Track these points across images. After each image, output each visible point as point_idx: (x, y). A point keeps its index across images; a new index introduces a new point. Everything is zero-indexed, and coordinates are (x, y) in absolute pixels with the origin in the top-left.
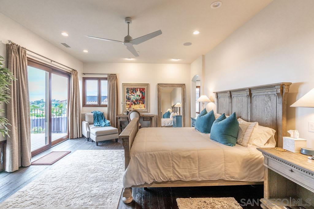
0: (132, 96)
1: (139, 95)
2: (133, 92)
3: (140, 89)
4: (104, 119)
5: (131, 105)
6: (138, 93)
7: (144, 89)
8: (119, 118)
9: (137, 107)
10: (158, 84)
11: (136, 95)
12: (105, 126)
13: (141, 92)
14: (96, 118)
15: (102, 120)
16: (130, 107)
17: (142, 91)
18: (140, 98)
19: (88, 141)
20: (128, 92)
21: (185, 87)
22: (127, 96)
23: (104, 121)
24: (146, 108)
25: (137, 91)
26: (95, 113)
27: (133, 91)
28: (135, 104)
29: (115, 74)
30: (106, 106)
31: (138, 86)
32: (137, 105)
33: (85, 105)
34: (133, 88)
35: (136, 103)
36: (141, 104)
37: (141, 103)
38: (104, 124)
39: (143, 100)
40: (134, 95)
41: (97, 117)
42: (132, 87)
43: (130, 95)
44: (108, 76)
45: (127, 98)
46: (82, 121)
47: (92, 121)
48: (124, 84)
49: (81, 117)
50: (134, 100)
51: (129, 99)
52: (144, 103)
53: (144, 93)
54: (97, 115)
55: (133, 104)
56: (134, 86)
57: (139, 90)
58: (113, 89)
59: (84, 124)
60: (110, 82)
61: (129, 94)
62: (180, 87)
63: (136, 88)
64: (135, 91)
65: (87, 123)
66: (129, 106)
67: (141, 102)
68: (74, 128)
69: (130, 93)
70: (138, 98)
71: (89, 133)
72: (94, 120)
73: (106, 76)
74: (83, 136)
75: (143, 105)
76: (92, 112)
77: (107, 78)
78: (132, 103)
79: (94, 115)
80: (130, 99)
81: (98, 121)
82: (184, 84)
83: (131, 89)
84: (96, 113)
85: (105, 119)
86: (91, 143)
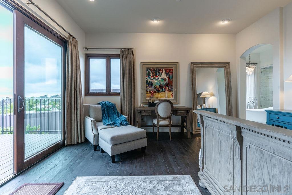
0: (154, 80)
1: (165, 79)
2: (156, 75)
3: (166, 70)
4: (116, 113)
5: (154, 93)
6: (164, 76)
7: (171, 70)
8: (140, 111)
9: (162, 96)
10: (192, 63)
11: (160, 79)
12: (122, 124)
13: (167, 74)
14: (105, 111)
15: (115, 115)
16: (152, 96)
17: (169, 72)
18: (165, 82)
19: (95, 150)
20: (148, 75)
21: (229, 67)
22: (147, 81)
23: (118, 117)
24: (175, 97)
25: (162, 73)
26: (103, 104)
27: (156, 73)
28: (159, 91)
29: (131, 49)
30: (117, 94)
31: (163, 66)
32: (162, 92)
33: (88, 93)
34: (156, 69)
35: (161, 90)
36: (167, 92)
37: (167, 90)
38: (119, 122)
39: (169, 85)
40: (157, 78)
41: (107, 110)
42: (155, 67)
43: (152, 78)
44: (121, 51)
45: (147, 83)
46: (84, 117)
47: (100, 116)
48: (143, 63)
49: (82, 110)
50: (158, 86)
51: (150, 84)
52: (171, 90)
53: (171, 76)
54: (107, 107)
55: (157, 92)
56: (157, 66)
57: (164, 71)
58: (129, 70)
59: (89, 121)
60: (123, 59)
61: (150, 77)
62: (222, 67)
63: (160, 69)
64: (159, 73)
65: (92, 119)
66: (150, 95)
67: (167, 88)
68: (73, 127)
69: (152, 76)
70: (164, 83)
71: (97, 137)
72: (103, 114)
73: (118, 52)
74: (87, 141)
75: (170, 93)
76: (99, 104)
77: (119, 54)
78: (155, 90)
79: (102, 108)
80: (152, 85)
81: (109, 117)
82: (228, 63)
83: (154, 70)
84: (105, 104)
85: (118, 113)
86: (101, 153)
